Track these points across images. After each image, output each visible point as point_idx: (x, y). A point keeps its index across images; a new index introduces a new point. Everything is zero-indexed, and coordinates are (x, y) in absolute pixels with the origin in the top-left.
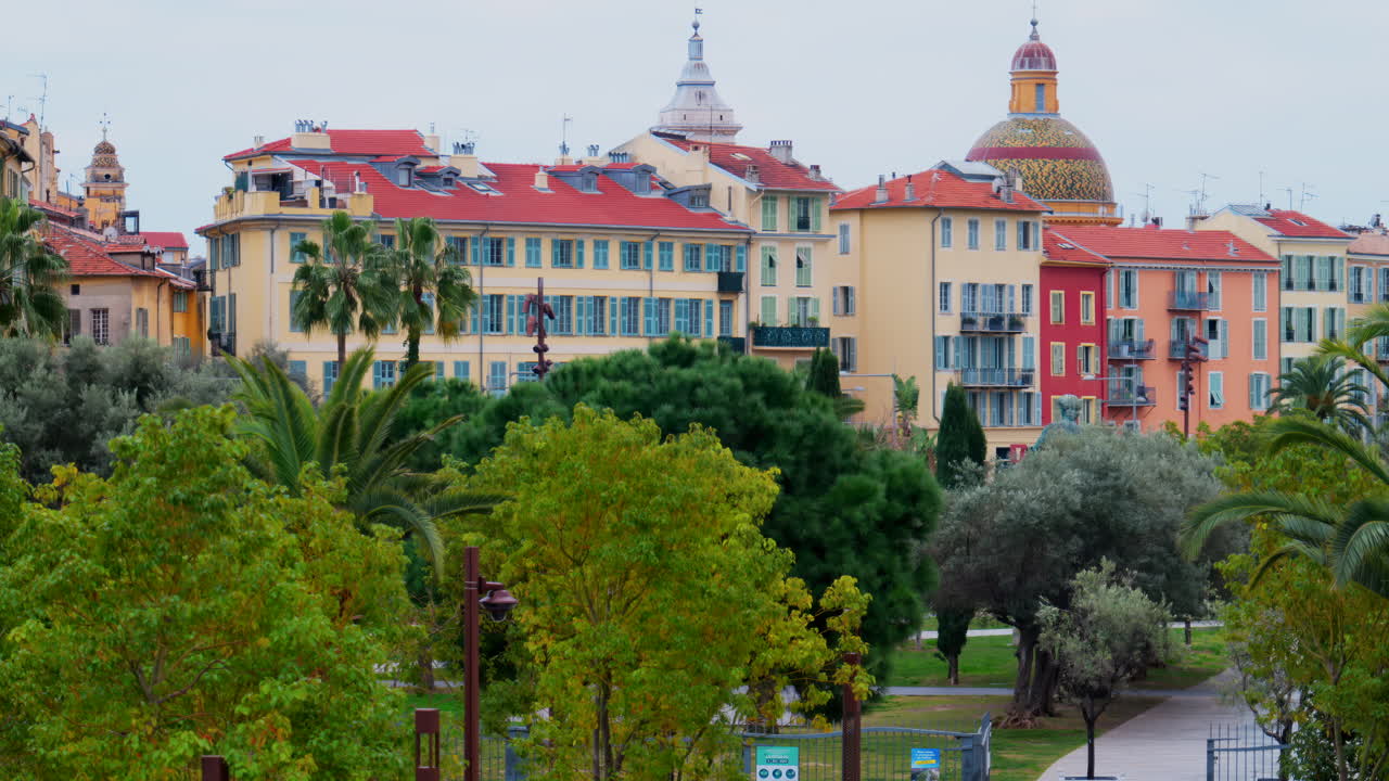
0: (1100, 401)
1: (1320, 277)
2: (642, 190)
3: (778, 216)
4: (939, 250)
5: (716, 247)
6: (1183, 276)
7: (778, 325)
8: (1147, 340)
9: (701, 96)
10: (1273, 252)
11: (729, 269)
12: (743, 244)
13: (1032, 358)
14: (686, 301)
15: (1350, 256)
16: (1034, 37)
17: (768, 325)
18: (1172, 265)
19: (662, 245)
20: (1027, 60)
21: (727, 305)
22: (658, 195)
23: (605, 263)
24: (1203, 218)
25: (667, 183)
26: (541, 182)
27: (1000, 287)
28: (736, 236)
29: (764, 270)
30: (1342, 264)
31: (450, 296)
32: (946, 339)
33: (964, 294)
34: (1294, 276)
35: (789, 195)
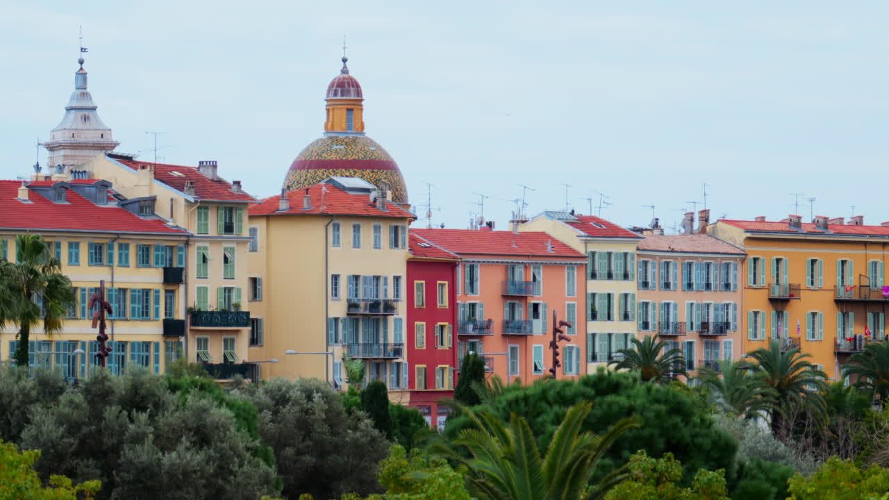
0: (452, 368)
1: (617, 268)
2: (101, 201)
3: (209, 222)
4: (331, 249)
5: (162, 247)
6: (513, 268)
7: (210, 310)
8: (487, 320)
9: (86, 119)
10: (581, 249)
11: (171, 264)
12: (182, 245)
13: (401, 335)
14: (139, 291)
15: (638, 252)
16: (345, 71)
17: (202, 310)
18: (505, 260)
19: (121, 246)
20: (339, 89)
21: (170, 294)
22: (113, 205)
23: (77, 260)
24: (523, 222)
25: (119, 195)
26: (23, 194)
27: (377, 278)
28: (178, 239)
29: (198, 265)
30: (633, 258)
31: (56, 298)
32: (336, 319)
33: (350, 283)
34: (597, 267)
35: (218, 206)
